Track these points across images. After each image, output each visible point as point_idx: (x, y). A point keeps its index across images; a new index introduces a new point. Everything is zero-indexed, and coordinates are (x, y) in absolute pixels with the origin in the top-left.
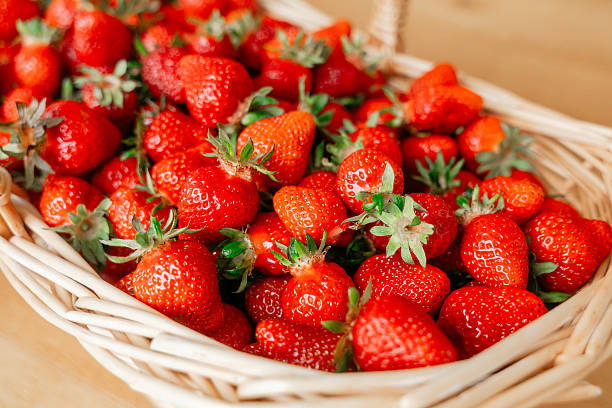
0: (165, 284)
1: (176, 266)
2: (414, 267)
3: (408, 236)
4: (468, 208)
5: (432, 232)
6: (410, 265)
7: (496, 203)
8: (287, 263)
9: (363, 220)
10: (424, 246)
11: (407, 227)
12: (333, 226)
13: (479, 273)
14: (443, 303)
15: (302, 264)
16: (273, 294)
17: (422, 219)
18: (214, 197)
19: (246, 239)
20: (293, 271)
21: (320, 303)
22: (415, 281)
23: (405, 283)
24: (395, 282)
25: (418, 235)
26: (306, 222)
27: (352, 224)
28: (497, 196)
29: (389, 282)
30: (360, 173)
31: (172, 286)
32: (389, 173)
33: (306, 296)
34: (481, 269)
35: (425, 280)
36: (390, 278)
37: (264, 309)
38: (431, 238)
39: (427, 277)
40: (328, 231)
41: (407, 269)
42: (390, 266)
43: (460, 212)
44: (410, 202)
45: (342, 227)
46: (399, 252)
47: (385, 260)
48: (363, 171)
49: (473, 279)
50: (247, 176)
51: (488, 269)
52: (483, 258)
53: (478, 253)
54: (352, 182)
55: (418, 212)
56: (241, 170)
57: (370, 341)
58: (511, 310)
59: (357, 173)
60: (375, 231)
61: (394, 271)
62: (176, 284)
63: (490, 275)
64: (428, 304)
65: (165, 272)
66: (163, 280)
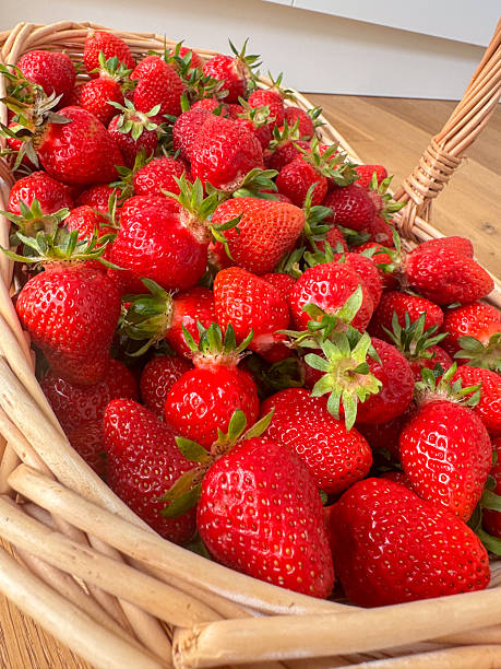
0: (44, 305)
1: (65, 290)
2: (336, 422)
3: (346, 383)
4: (432, 387)
5: (376, 391)
6: (332, 419)
7: (468, 396)
8: (194, 348)
9: (302, 339)
10: (359, 404)
11: (349, 371)
12: (265, 331)
13: (415, 470)
14: (351, 485)
15: (209, 356)
16: (172, 376)
17: (371, 370)
18: (151, 240)
19: (168, 303)
20: (196, 360)
21: (205, 411)
22: (330, 440)
23: (316, 437)
24: (306, 429)
25: (358, 387)
26: (236, 311)
27: (288, 338)
28: (475, 387)
29: (299, 427)
30: (324, 286)
31: (49, 311)
32: (357, 300)
33: (193, 395)
34: (418, 466)
35: (342, 445)
36: (303, 422)
37: (155, 388)
38: (372, 398)
39: (345, 443)
40: (257, 334)
41: (328, 421)
42: (310, 408)
43: (422, 385)
44: (366, 344)
45: (274, 336)
46: (327, 396)
47: (309, 399)
48: (327, 284)
49: (403, 472)
50: (199, 235)
51: (427, 471)
52: (427, 454)
53: (423, 444)
54: (310, 293)
55: (370, 360)
56: (194, 225)
57: (220, 497)
58: (440, 546)
59: (319, 284)
60: (310, 359)
61: (311, 417)
62: (55, 310)
63: (428, 480)
64: (332, 477)
65: (50, 291)
66: (44, 299)
